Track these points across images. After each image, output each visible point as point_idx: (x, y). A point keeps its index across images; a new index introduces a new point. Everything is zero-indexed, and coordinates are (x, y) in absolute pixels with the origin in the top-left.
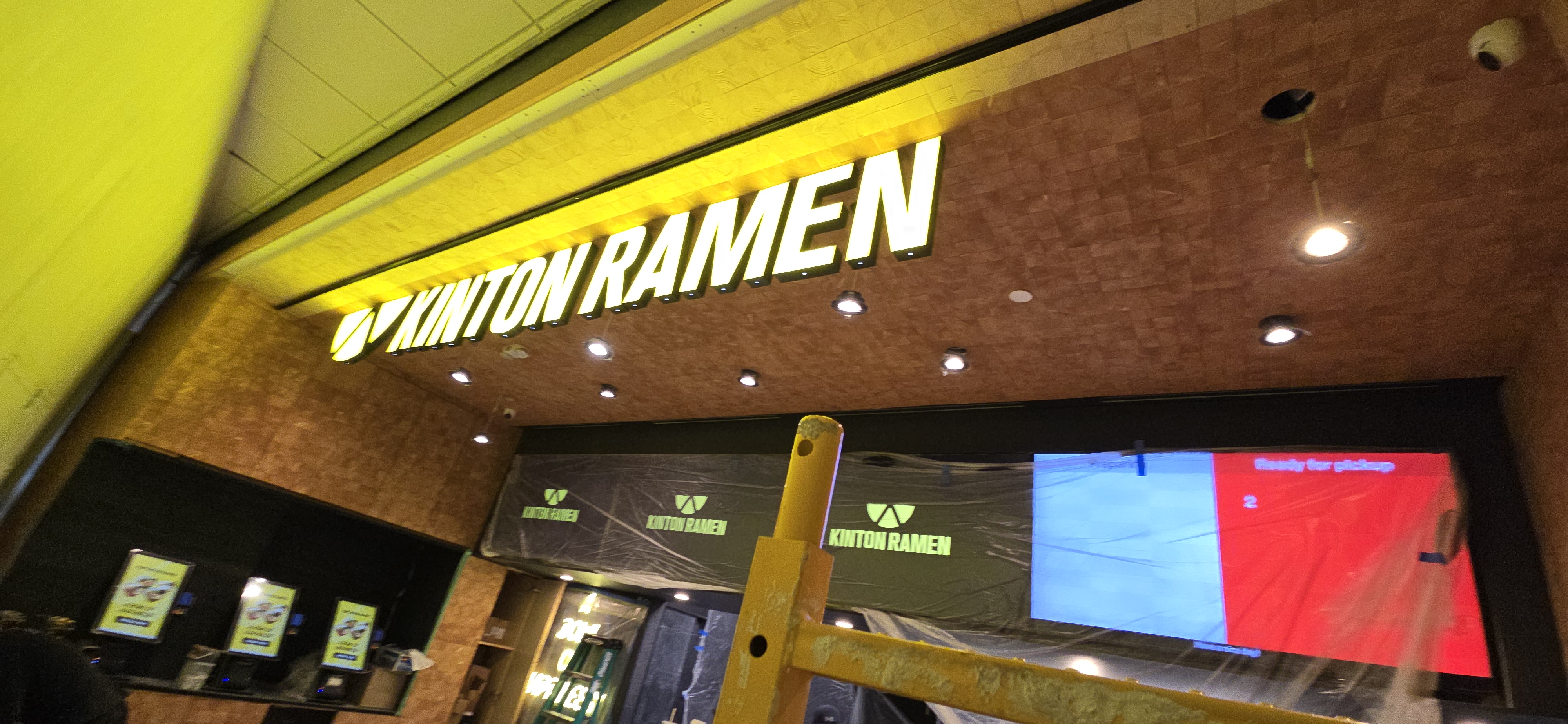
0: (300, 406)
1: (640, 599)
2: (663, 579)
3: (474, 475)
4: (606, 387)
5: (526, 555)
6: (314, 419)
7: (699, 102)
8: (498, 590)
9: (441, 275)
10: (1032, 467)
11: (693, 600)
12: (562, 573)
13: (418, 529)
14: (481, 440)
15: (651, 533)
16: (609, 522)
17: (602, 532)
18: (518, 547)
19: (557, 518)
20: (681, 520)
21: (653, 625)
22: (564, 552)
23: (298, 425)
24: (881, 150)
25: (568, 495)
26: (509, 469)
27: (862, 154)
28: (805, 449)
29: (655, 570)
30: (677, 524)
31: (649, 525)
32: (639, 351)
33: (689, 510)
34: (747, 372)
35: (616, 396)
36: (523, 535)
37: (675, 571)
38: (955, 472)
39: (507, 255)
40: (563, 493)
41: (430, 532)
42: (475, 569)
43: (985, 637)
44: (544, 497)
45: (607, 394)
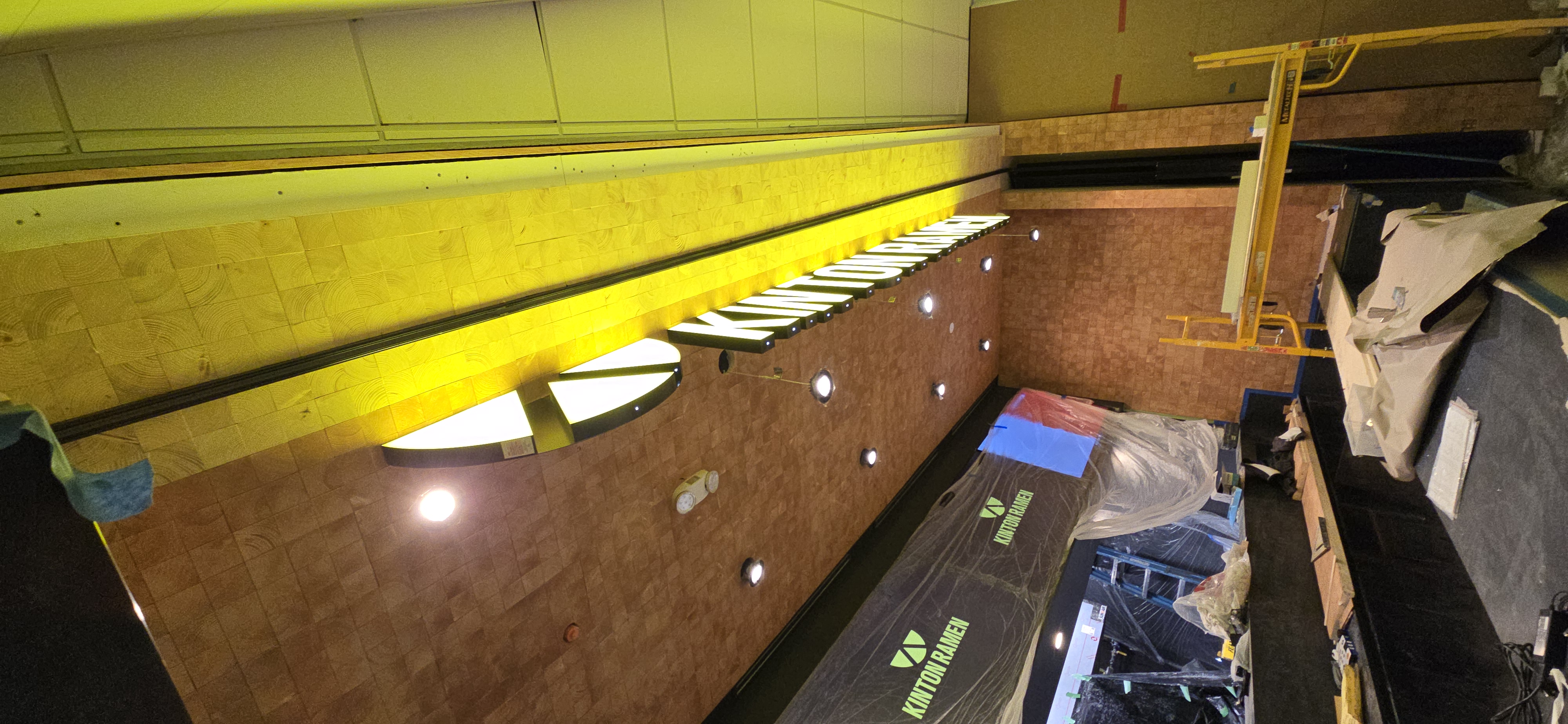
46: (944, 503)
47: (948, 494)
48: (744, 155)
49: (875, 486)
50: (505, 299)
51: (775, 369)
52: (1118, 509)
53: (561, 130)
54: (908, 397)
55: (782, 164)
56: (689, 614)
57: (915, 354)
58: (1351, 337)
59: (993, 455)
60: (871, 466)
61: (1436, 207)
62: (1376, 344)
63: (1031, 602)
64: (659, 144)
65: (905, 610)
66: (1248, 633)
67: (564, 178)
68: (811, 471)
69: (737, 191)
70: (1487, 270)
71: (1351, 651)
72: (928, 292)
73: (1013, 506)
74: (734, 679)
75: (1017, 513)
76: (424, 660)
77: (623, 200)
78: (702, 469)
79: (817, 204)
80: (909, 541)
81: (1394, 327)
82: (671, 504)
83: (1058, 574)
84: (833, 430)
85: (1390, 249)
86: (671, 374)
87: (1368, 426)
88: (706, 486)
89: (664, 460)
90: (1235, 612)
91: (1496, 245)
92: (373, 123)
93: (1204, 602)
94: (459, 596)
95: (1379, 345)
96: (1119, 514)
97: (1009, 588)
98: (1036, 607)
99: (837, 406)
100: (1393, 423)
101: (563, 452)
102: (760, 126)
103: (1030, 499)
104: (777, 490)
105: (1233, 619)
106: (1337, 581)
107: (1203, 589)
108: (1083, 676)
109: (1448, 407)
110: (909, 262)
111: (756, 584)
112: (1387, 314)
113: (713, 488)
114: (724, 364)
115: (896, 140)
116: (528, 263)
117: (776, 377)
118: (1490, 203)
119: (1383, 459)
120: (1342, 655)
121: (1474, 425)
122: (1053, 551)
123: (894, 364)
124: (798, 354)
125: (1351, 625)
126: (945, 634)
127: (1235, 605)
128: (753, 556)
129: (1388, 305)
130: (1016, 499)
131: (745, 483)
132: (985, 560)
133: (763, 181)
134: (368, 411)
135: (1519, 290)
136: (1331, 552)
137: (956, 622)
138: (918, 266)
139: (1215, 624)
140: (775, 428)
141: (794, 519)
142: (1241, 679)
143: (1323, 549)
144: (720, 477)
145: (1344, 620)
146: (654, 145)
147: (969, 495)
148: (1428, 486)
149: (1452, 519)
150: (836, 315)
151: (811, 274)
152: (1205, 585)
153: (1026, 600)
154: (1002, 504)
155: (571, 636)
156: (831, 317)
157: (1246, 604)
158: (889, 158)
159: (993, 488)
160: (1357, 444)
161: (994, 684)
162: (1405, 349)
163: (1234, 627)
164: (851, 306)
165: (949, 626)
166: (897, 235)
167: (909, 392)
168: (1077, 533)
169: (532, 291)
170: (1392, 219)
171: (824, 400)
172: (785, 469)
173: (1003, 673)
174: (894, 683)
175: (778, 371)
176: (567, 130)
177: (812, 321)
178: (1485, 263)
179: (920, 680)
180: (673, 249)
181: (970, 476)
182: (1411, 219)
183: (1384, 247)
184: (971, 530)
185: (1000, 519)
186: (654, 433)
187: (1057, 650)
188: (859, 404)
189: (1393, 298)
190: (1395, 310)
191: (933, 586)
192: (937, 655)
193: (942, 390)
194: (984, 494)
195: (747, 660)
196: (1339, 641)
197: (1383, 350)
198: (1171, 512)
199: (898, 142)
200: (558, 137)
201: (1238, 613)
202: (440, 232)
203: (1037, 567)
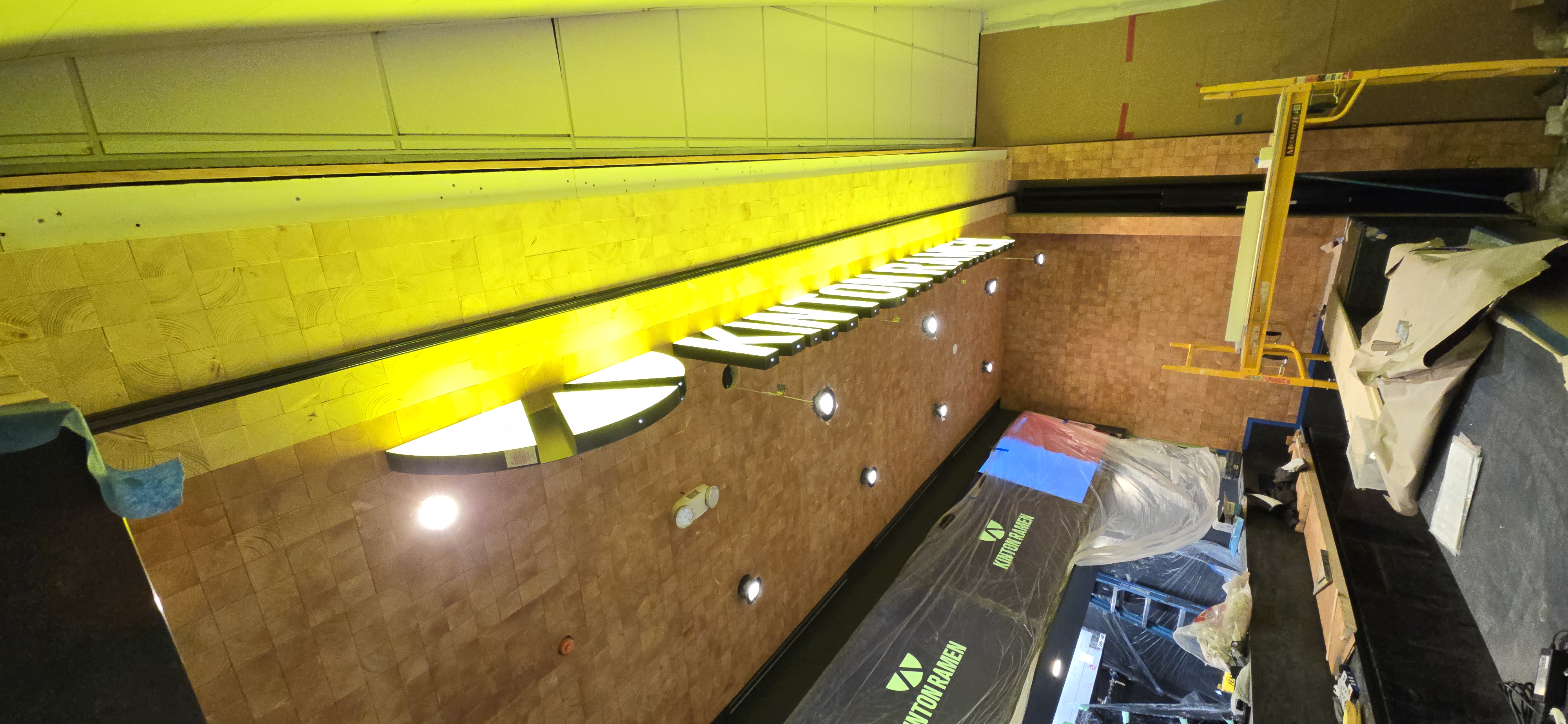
46: (944, 525)
47: (949, 516)
48: (753, 173)
49: (875, 505)
50: (513, 308)
51: (778, 386)
52: (1118, 536)
53: (574, 144)
54: (910, 417)
55: (791, 182)
56: (684, 631)
57: (918, 374)
58: (1355, 370)
59: (994, 478)
60: (871, 486)
61: (1439, 242)
62: (1379, 377)
63: (1029, 628)
64: (671, 160)
65: (902, 633)
66: (1249, 665)
67: (576, 192)
68: (811, 489)
69: (746, 208)
70: (1490, 306)
71: (1353, 686)
72: (933, 313)
73: (1013, 530)
74: (728, 699)
75: (1016, 537)
76: (418, 669)
77: (633, 215)
78: (702, 483)
79: (824, 223)
80: (908, 562)
81: (1397, 361)
82: (670, 518)
83: (1057, 601)
84: (834, 448)
85: (1394, 282)
86: (677, 387)
87: (1371, 459)
88: (706, 501)
89: (664, 474)
90: (1236, 644)
91: (1500, 281)
92: (391, 133)
93: (1204, 633)
94: (456, 604)
95: (1382, 378)
96: (1120, 541)
97: (1007, 613)
98: (1035, 631)
99: (839, 424)
100: (1396, 457)
101: (565, 463)
102: (769, 146)
103: (1030, 523)
104: (777, 507)
105: (1233, 651)
106: (1340, 615)
107: (1203, 619)
108: (1081, 705)
109: (1451, 442)
110: (915, 283)
111: (752, 602)
112: (1390, 347)
113: (713, 502)
114: (727, 379)
115: (903, 162)
116: (537, 274)
117: (780, 393)
118: (1495, 240)
119: (1386, 493)
120: (1343, 691)
121: (1477, 461)
122: (1053, 577)
123: (897, 383)
124: (801, 373)
125: (1353, 660)
126: (942, 657)
127: (1236, 636)
128: (751, 573)
129: (1391, 338)
130: (1017, 523)
131: (745, 498)
132: (984, 584)
133: (772, 199)
134: (374, 417)
135: (1521, 327)
136: (1333, 585)
137: (953, 646)
138: (923, 287)
139: (1215, 656)
140: (778, 445)
141: (792, 536)
142: (1241, 713)
143: (1325, 582)
144: (720, 492)
145: (1345, 656)
146: (665, 160)
147: (968, 518)
148: (1430, 520)
149: (1455, 556)
150: (840, 334)
151: (817, 292)
152: (1206, 616)
153: (1025, 625)
154: (1002, 528)
155: (566, 649)
156: (836, 335)
157: (1247, 635)
158: (897, 179)
159: (993, 512)
160: (1359, 477)
161: (991, 710)
162: (1409, 382)
163: (1235, 659)
164: (856, 325)
165: (946, 650)
166: (903, 256)
167: (911, 412)
168: (1078, 559)
169: (538, 302)
170: (1397, 253)
171: (826, 418)
172: (785, 486)
173: (1000, 699)
174: (889, 707)
175: (781, 387)
176: (580, 144)
177: (816, 339)
178: (1488, 300)
179: (915, 704)
180: (681, 263)
181: (970, 498)
182: (1416, 253)
183: (1387, 281)
184: (971, 553)
185: (1000, 543)
186: (657, 446)
187: (1055, 678)
188: (861, 421)
189: (1397, 331)
190: (1399, 343)
191: (930, 609)
192: (933, 679)
193: (943, 411)
194: (984, 518)
195: (742, 677)
196: (1340, 676)
197: (1386, 383)
198: (1172, 541)
199: (906, 163)
200: (571, 151)
201: (1239, 645)
202: (453, 241)
203: (1036, 592)
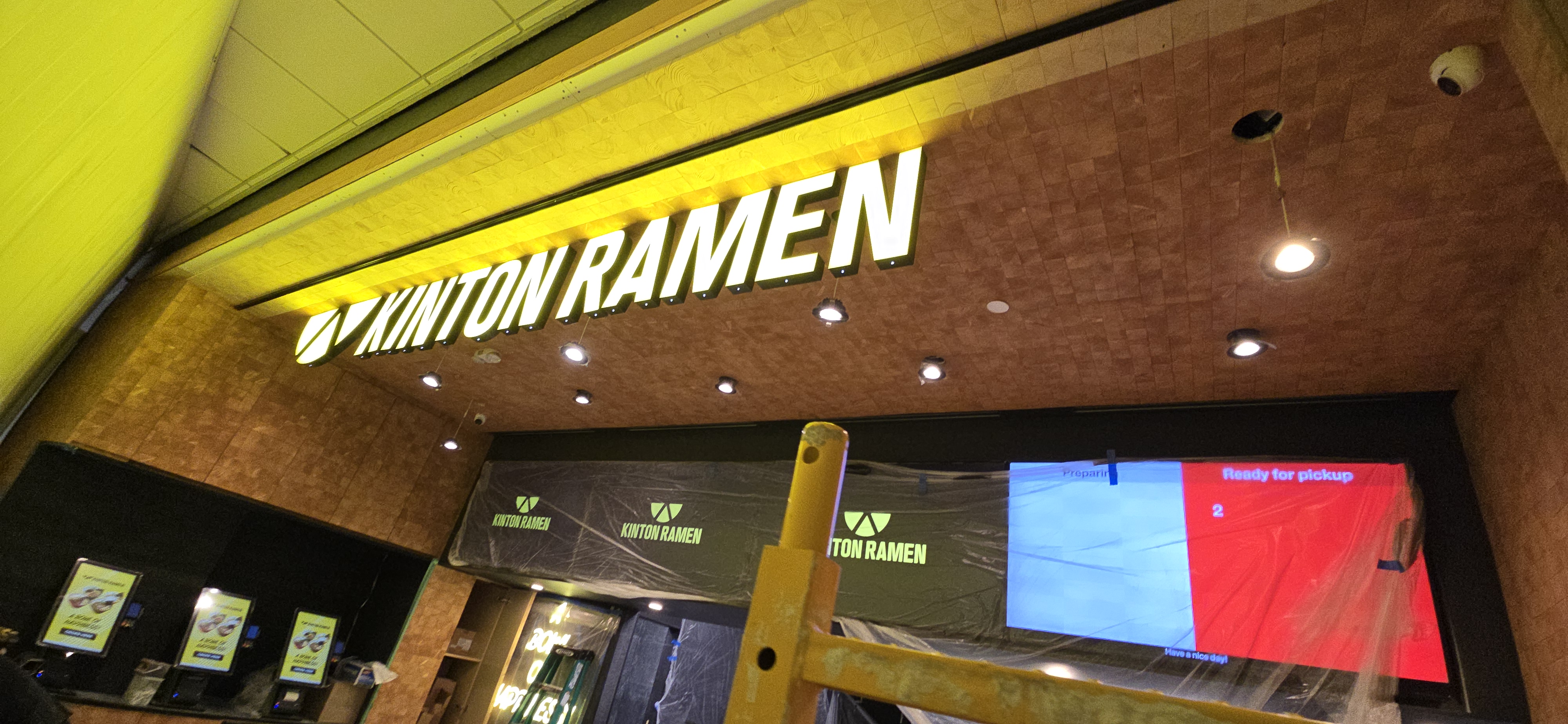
0: (260, 410)
1: (612, 608)
2: (637, 588)
3: (441, 482)
4: (581, 393)
5: (496, 564)
6: (274, 423)
7: (682, 108)
8: (465, 601)
9: (411, 276)
10: (1008, 476)
11: (666, 609)
12: (533, 582)
13: (383, 538)
14: (451, 446)
15: (625, 541)
16: (582, 529)
17: (575, 540)
18: (488, 556)
19: (528, 526)
20: (656, 529)
21: (625, 635)
22: (534, 560)
23: (257, 429)
24: (864, 160)
25: (539, 502)
26: (479, 476)
27: (844, 163)
28: (810, 456)
29: (628, 579)
30: (652, 533)
31: (624, 533)
32: (614, 356)
33: (664, 518)
34: (725, 379)
35: (590, 402)
36: (492, 543)
37: (649, 580)
38: (931, 480)
39: (482, 258)
40: (534, 501)
41: (396, 540)
42: (442, 578)
43: (961, 646)
44: (515, 505)
45: (582, 400)
130: (901, 545)
174: (640, 510)
